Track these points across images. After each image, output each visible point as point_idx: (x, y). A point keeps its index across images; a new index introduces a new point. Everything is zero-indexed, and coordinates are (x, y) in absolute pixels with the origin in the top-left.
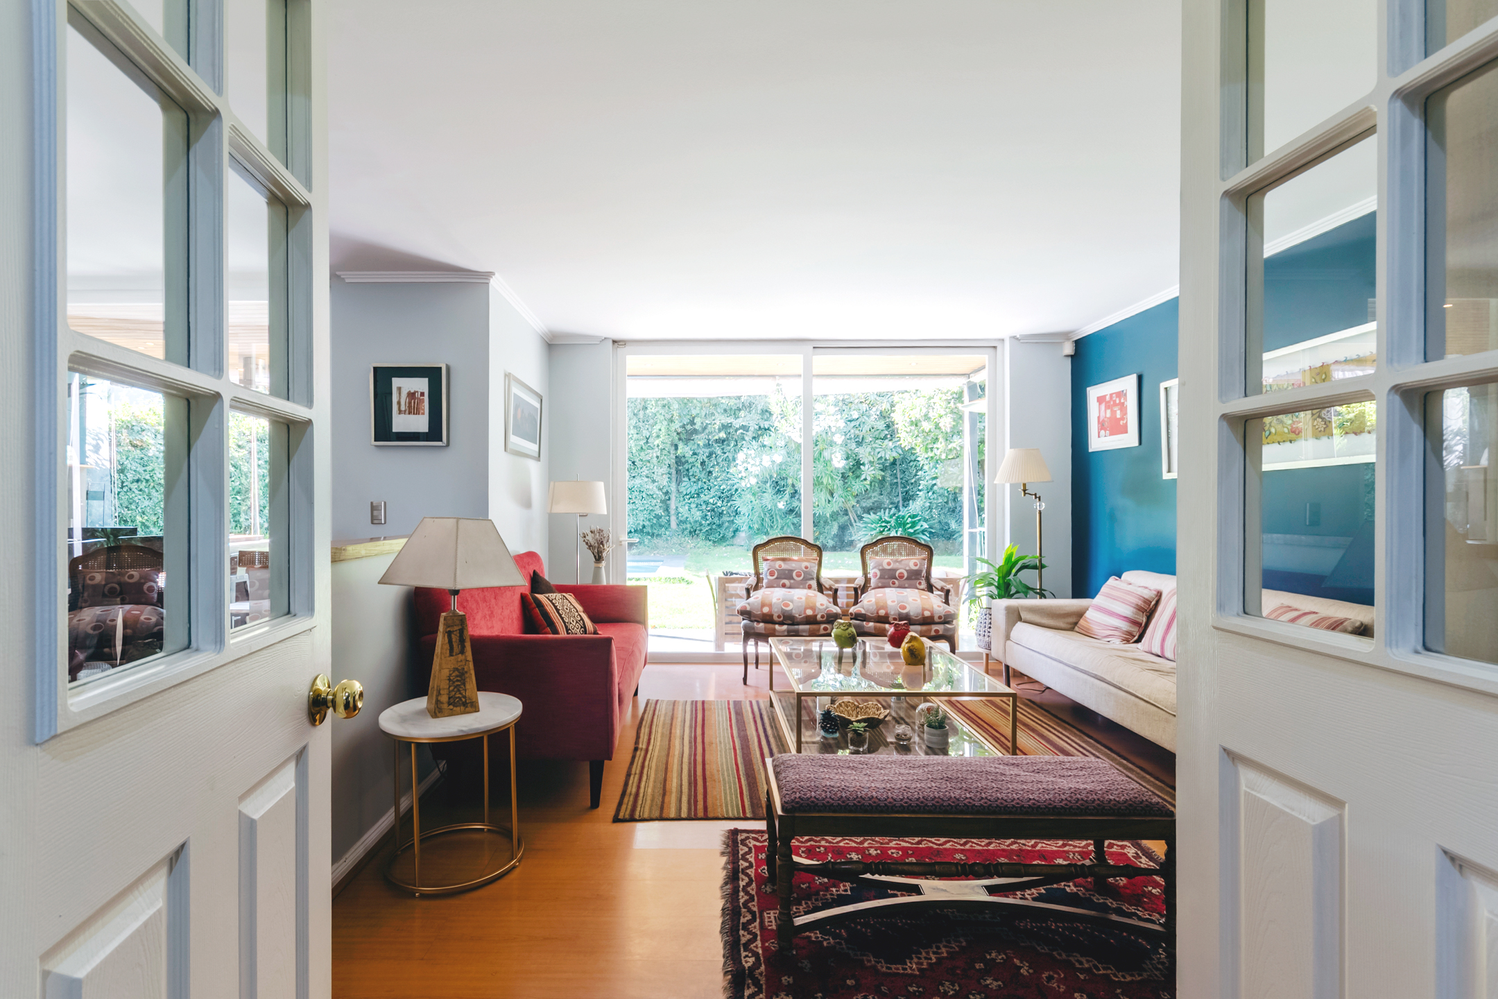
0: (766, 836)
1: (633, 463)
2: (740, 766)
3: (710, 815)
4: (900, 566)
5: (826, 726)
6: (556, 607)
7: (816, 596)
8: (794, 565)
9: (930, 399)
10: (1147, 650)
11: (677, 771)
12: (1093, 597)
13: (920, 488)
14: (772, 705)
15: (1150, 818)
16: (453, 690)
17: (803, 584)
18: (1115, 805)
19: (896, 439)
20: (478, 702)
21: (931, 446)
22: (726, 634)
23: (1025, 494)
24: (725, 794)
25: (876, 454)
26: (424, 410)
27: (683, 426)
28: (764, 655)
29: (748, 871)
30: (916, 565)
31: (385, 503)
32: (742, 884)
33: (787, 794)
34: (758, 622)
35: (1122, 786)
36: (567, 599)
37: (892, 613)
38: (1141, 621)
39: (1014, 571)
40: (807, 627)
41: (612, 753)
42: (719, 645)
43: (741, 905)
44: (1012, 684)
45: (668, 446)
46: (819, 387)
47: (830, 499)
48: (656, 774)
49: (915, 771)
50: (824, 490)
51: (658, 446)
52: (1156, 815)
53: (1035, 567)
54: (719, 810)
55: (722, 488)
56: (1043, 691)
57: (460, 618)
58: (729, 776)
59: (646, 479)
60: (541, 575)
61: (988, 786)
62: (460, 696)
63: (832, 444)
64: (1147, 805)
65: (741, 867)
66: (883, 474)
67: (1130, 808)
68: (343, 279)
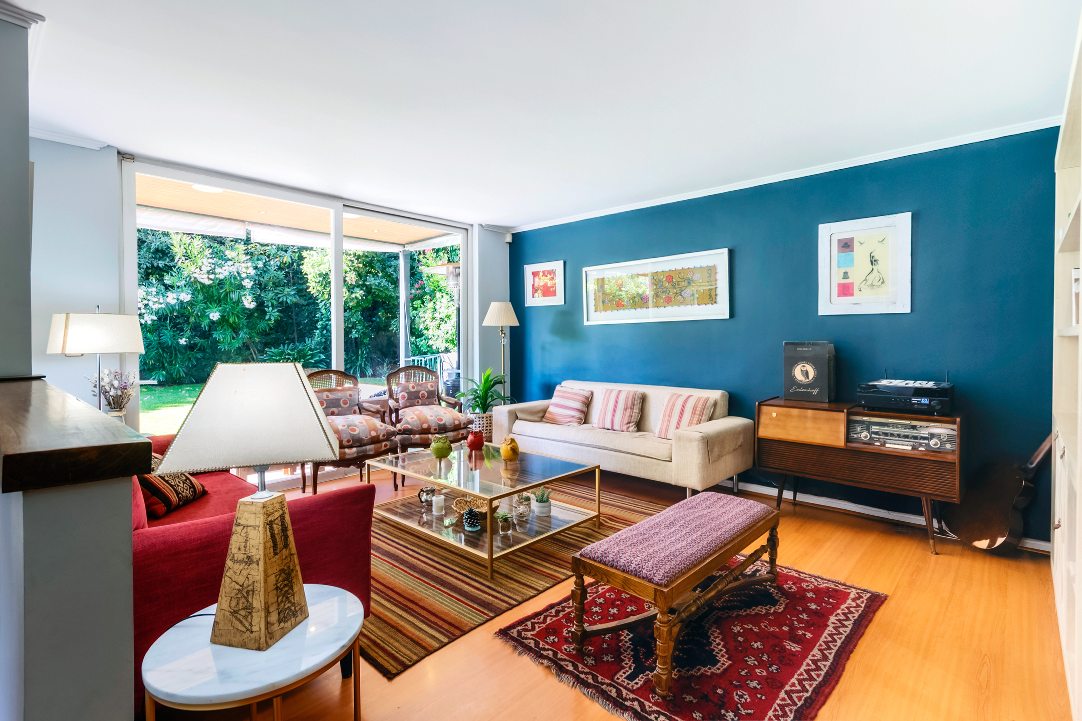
4: (421, 389)
7: (368, 419)
8: (340, 395)
10: (601, 427)
12: (551, 398)
16: (282, 601)
17: (348, 410)
20: (306, 605)
23: (502, 333)
29: (558, 657)
32: (570, 668)
37: (433, 425)
38: (584, 410)
39: (491, 387)
53: (500, 383)
62: (289, 605)
63: (241, 287)
65: (549, 657)
66: (283, 315)
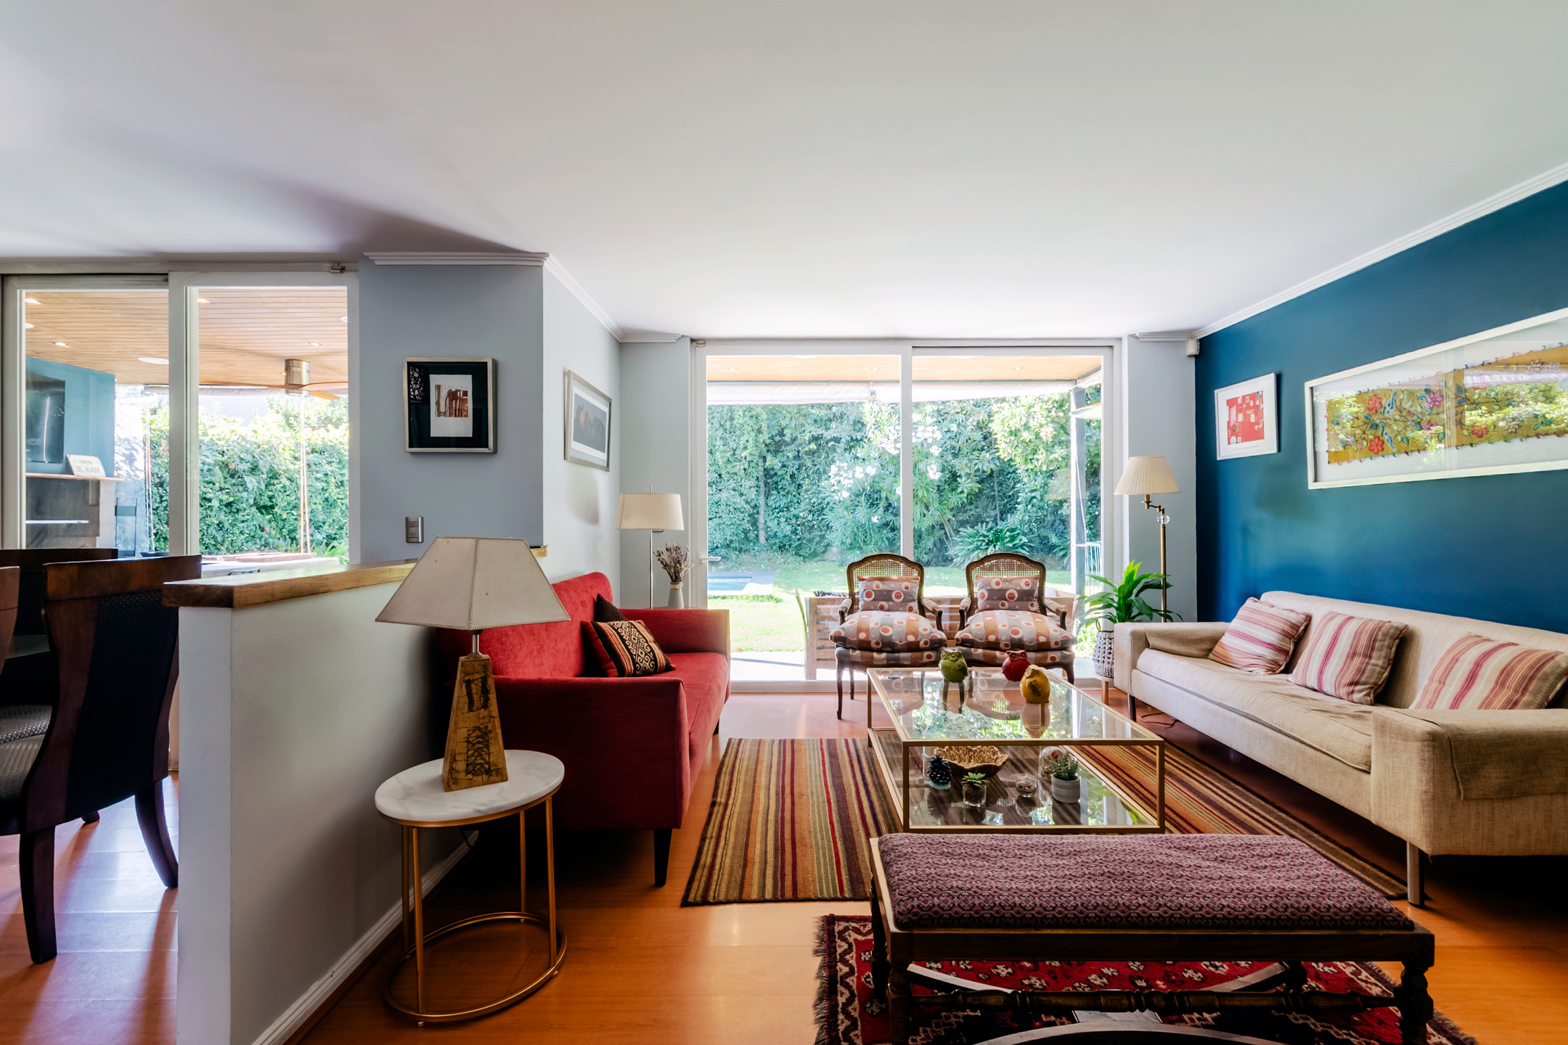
0: (869, 926)
1: (720, 475)
2: (836, 825)
3: (801, 895)
4: (1010, 586)
5: (936, 776)
6: (621, 637)
7: (918, 620)
8: (893, 585)
9: (1030, 407)
10: (1300, 683)
11: (762, 832)
12: (1229, 620)
13: (1019, 500)
14: (870, 745)
15: (1385, 932)
16: (472, 755)
17: (903, 606)
18: (1336, 914)
19: (994, 451)
20: (505, 769)
21: (1031, 457)
22: (818, 660)
23: (1149, 506)
24: (819, 864)
25: (973, 466)
26: (467, 411)
27: (772, 438)
28: (861, 683)
29: (848, 980)
30: (1028, 585)
31: (422, 519)
32: (841, 1000)
33: (901, 900)
34: (854, 649)
35: (1339, 884)
36: (635, 627)
37: (1004, 638)
38: (1288, 649)
39: (1135, 591)
40: (909, 654)
41: (680, 820)
42: (811, 673)
43: (841, 1035)
44: (1138, 717)
45: (756, 459)
46: (919, 394)
47: (926, 512)
48: (736, 838)
49: (1065, 862)
50: (919, 503)
51: (746, 458)
52: (1390, 928)
53: (1158, 587)
54: (811, 888)
55: (812, 501)
56: (1173, 725)
57: (483, 663)
58: (822, 839)
59: (733, 493)
60: (607, 599)
61: (1164, 885)
62: (482, 761)
63: (928, 456)
64: (1378, 913)
65: (840, 974)
66: (980, 486)
67: (1357, 918)
68: (373, 261)
